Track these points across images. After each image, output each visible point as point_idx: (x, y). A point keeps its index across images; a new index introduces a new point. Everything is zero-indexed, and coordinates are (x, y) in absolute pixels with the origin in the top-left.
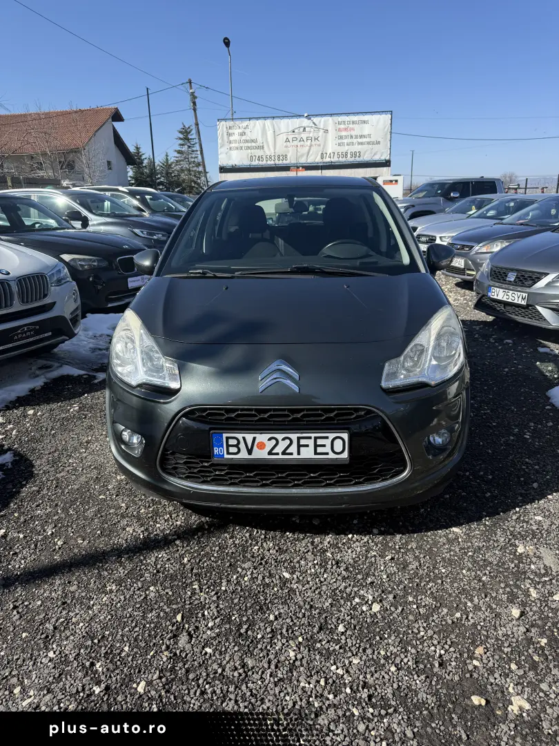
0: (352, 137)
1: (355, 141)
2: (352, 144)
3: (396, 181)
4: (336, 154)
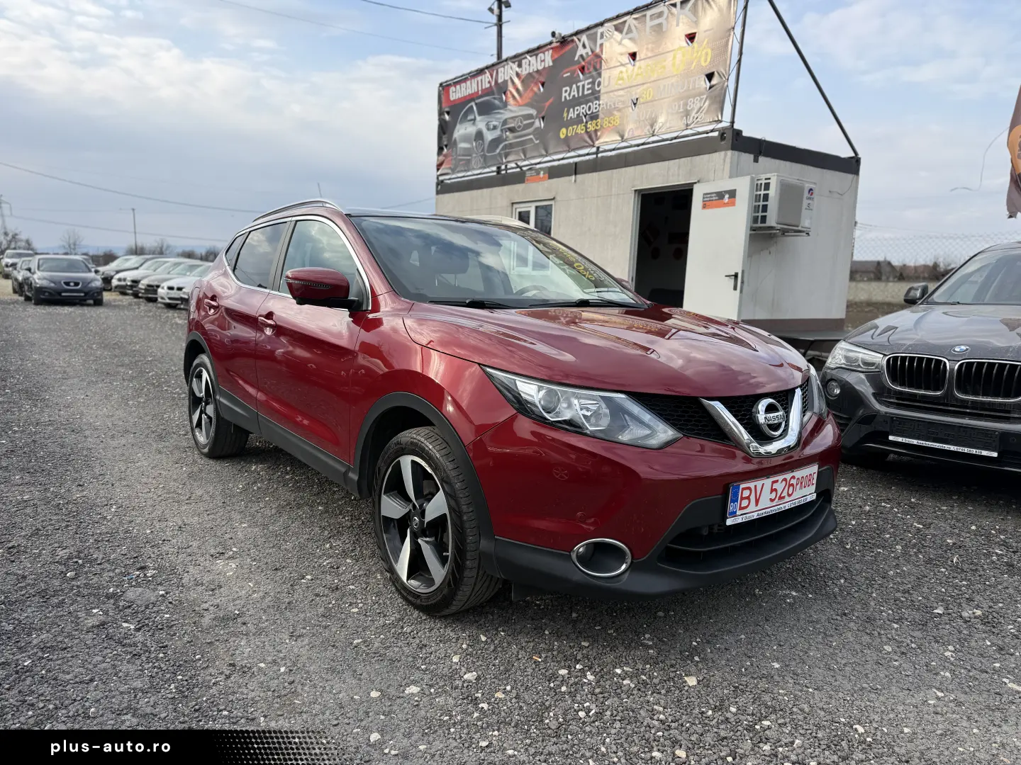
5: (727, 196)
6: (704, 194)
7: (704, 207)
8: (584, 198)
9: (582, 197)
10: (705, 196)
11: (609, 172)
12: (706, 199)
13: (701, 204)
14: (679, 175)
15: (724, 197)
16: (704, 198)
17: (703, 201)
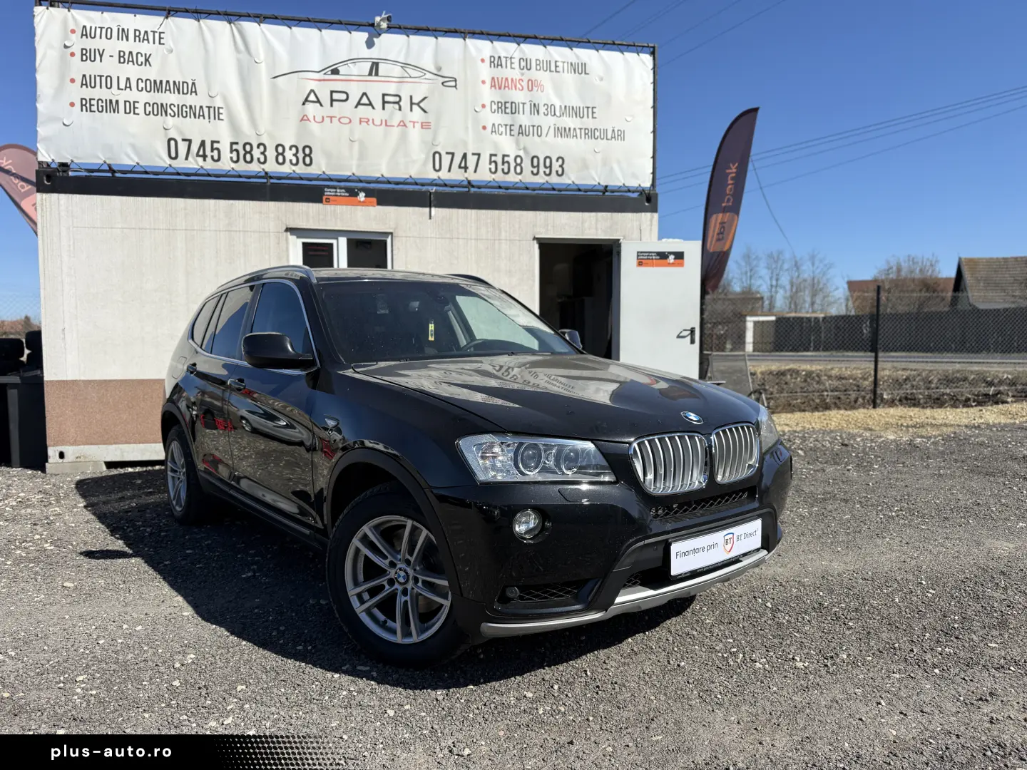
0: (535, 108)
1: (547, 122)
2: (538, 130)
3: (679, 256)
4: (485, 159)
5: (671, 258)
6: (638, 252)
7: (640, 264)
8: (451, 239)
9: (448, 236)
10: (639, 254)
11: (496, 212)
12: (639, 257)
13: (635, 261)
14: (597, 229)
15: (668, 257)
16: (638, 256)
17: (638, 259)
